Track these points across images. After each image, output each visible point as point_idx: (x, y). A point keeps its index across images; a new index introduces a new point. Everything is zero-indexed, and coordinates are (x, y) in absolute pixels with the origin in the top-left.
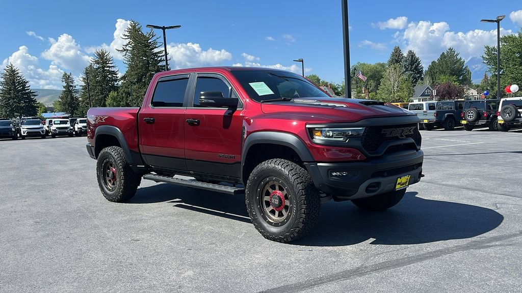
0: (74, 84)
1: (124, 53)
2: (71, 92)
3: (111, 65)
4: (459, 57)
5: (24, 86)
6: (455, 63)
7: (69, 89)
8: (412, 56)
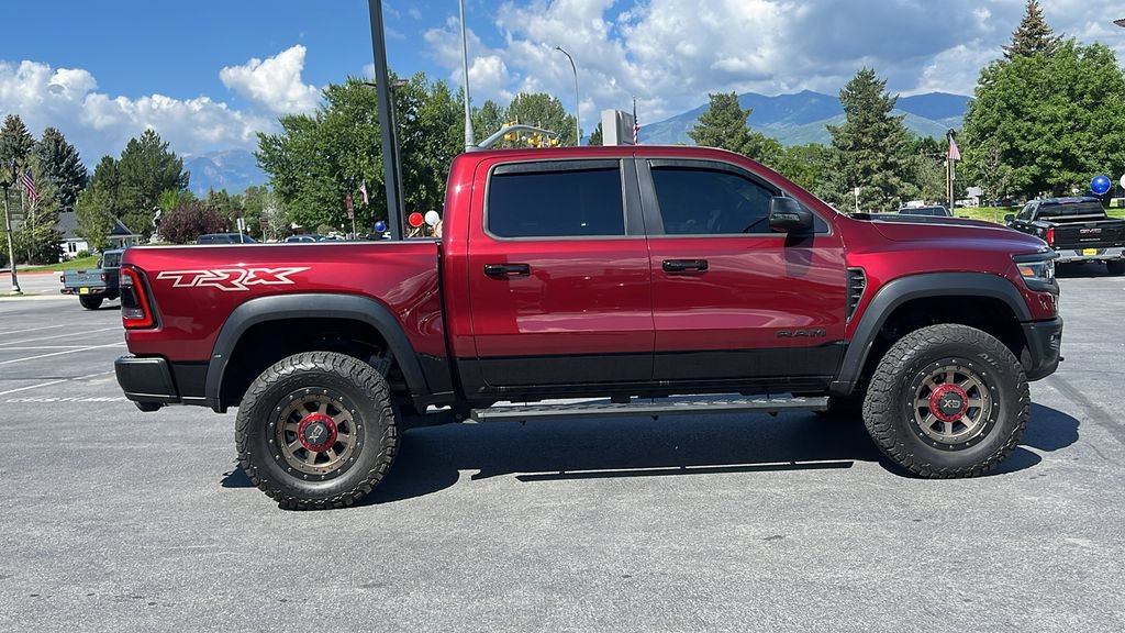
4: (169, 151)
6: (163, 164)
8: (58, 142)
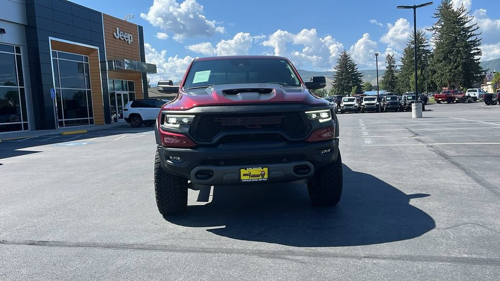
0: (395, 65)
1: (434, 31)
2: (392, 71)
3: (425, 44)
5: (353, 69)
7: (390, 70)
